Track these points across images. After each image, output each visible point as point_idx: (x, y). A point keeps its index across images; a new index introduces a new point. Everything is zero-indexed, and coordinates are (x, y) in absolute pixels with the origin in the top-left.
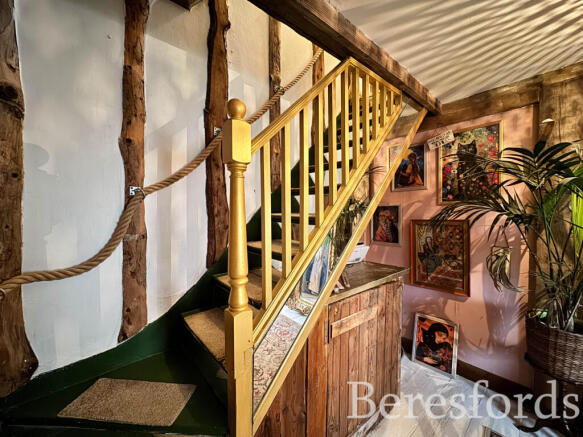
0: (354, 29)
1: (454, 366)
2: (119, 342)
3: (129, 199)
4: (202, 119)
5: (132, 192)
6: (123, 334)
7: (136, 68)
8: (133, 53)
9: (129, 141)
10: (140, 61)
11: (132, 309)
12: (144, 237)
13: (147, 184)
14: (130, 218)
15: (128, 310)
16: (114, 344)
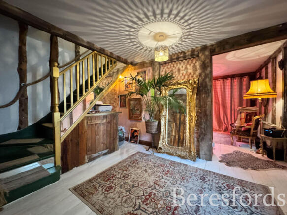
0: (93, 45)
1: (138, 141)
2: (18, 130)
3: (21, 87)
4: (48, 63)
5: (22, 84)
6: (19, 128)
7: (23, 47)
8: (22, 43)
9: (21, 69)
10: (25, 45)
11: (22, 120)
12: (27, 99)
13: (27, 82)
14: (22, 93)
15: (21, 121)
16: (16, 131)
